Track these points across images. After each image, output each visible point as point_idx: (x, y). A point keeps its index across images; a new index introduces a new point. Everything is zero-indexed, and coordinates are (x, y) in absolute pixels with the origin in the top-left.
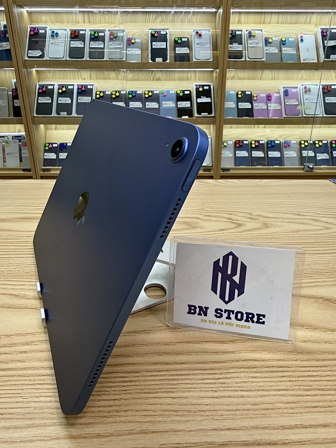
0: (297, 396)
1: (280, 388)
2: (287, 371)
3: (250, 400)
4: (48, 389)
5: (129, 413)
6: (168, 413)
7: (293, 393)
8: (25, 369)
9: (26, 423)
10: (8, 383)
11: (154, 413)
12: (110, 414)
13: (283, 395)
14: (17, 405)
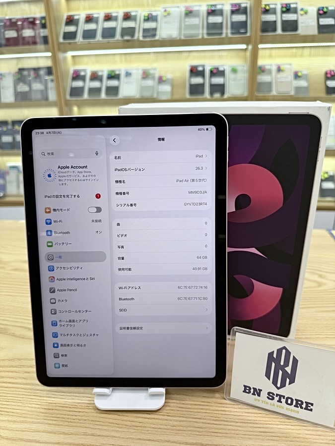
0: (206, 423)
1: (196, 417)
2: (207, 406)
3: (171, 422)
4: (38, 399)
5: (86, 422)
6: (112, 425)
7: (204, 421)
8: (26, 384)
9: (21, 419)
10: (14, 392)
11: (103, 424)
12: (75, 421)
13: (197, 422)
14: (18, 408)
